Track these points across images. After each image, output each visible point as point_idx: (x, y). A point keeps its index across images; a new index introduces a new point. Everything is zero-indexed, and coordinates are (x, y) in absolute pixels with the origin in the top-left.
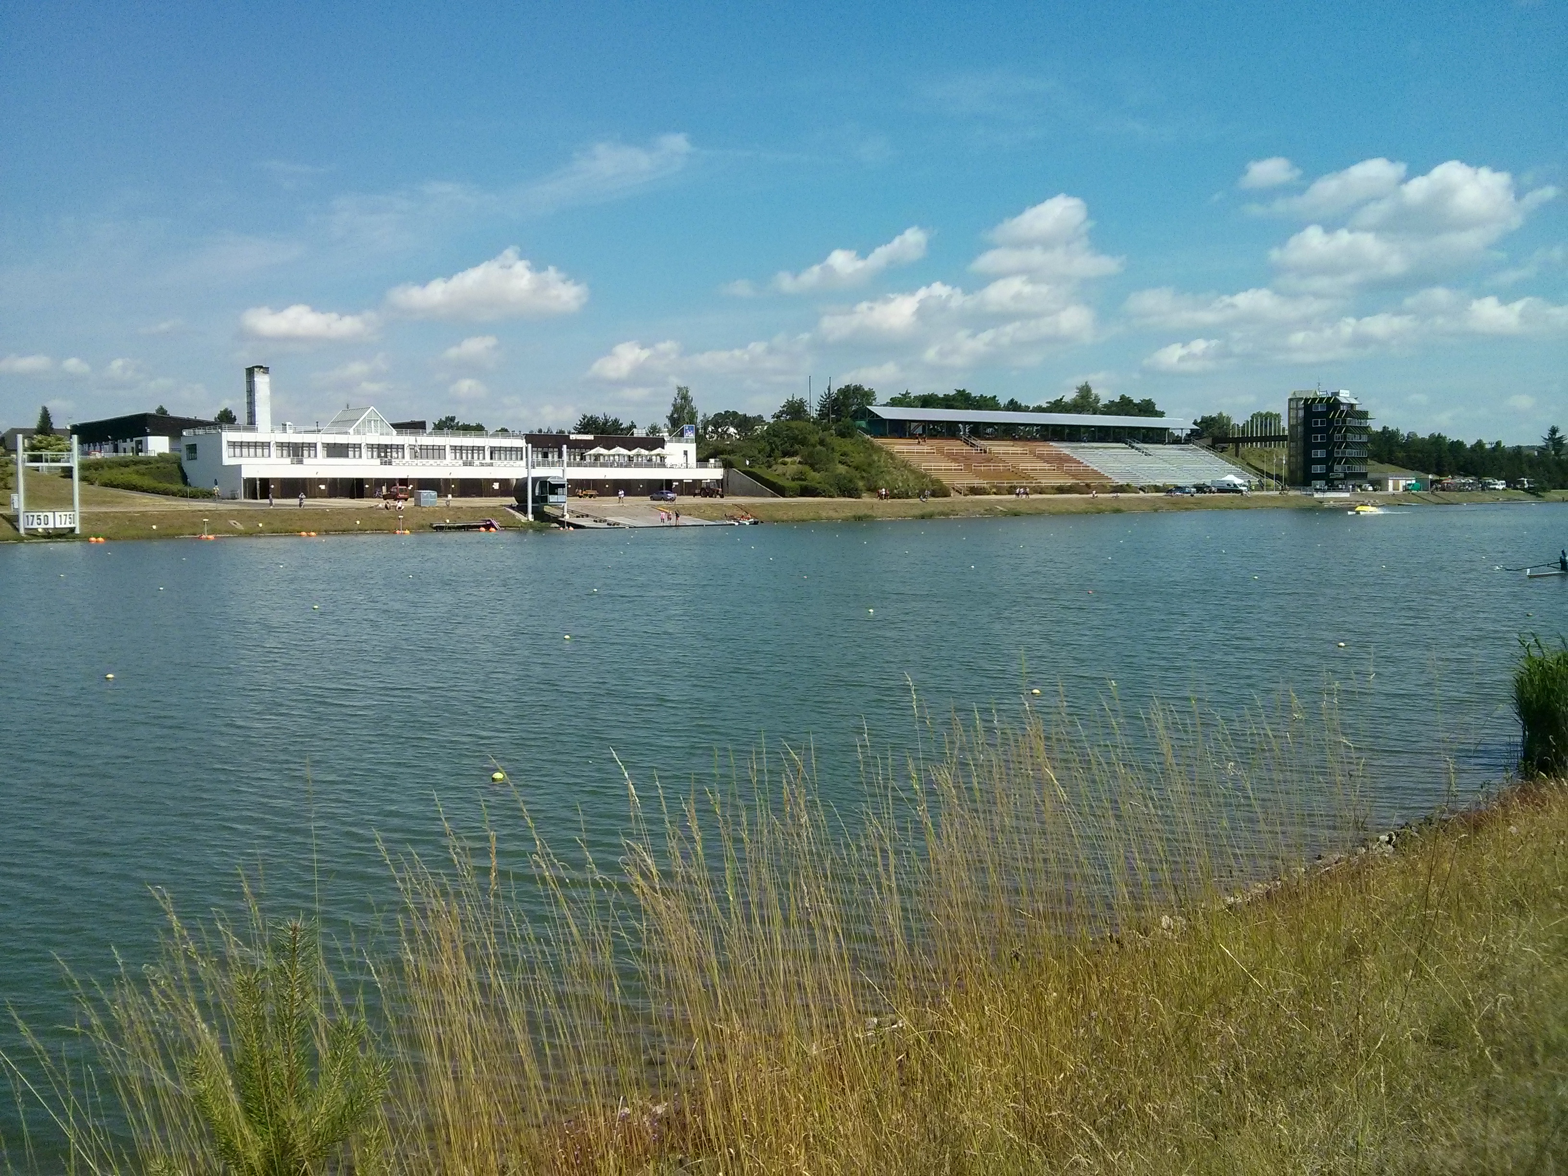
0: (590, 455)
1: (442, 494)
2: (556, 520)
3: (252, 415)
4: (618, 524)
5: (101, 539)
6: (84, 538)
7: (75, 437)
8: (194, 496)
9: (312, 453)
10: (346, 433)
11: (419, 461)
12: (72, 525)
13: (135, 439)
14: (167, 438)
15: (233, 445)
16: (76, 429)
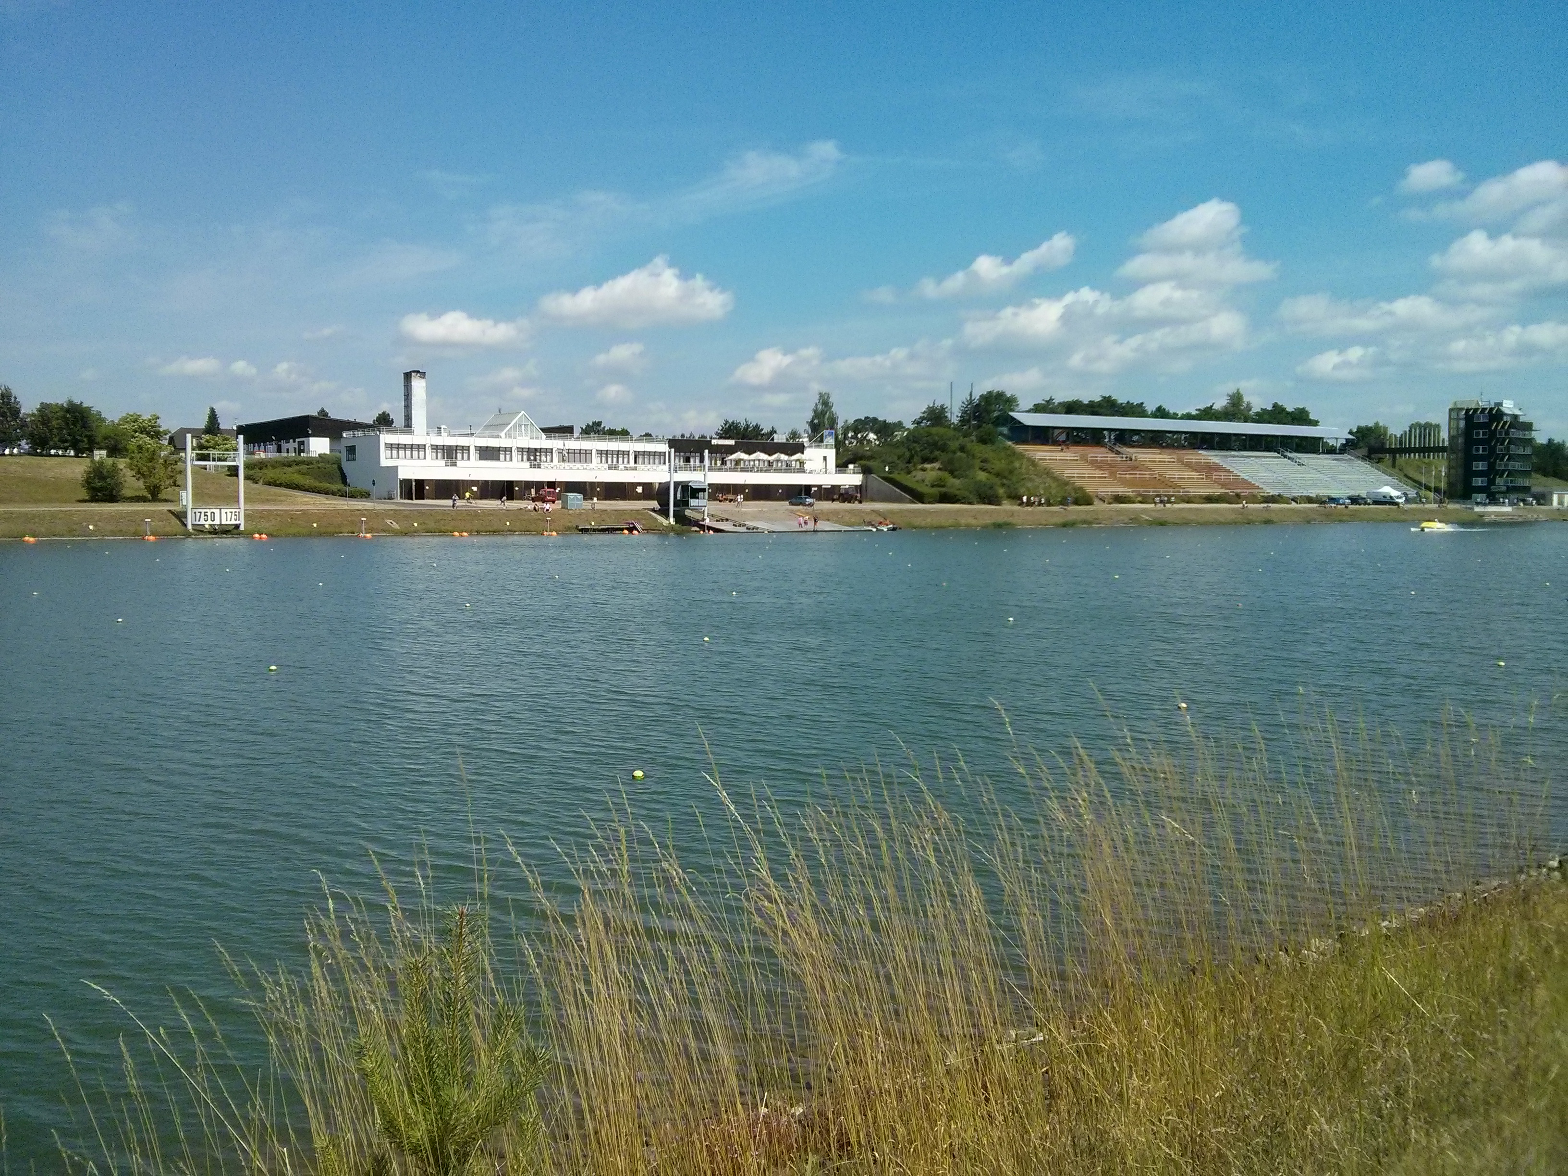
0: (731, 460)
1: (587, 497)
2: (696, 523)
3: (408, 418)
4: (757, 528)
5: (264, 536)
6: (248, 534)
7: (241, 437)
8: (352, 496)
9: (466, 456)
10: (498, 437)
11: (566, 465)
12: (237, 522)
13: (297, 440)
14: (328, 439)
15: (390, 446)
16: (241, 430)
